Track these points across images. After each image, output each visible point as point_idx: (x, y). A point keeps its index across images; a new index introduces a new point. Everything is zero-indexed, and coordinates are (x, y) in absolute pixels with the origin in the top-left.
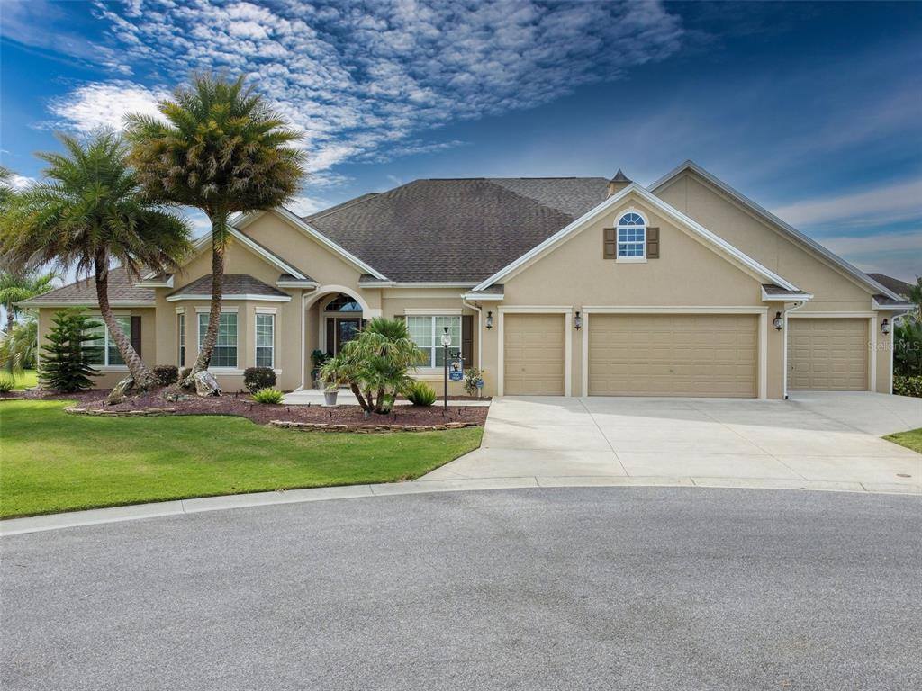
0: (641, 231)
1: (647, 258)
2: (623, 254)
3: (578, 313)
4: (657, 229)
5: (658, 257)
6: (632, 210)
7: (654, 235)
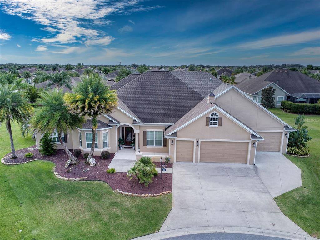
0: (217, 118)
1: (218, 126)
2: (211, 124)
3: (198, 141)
4: (222, 118)
5: (221, 126)
6: (215, 112)
7: (221, 119)
